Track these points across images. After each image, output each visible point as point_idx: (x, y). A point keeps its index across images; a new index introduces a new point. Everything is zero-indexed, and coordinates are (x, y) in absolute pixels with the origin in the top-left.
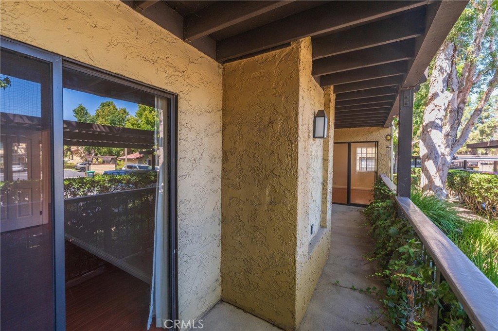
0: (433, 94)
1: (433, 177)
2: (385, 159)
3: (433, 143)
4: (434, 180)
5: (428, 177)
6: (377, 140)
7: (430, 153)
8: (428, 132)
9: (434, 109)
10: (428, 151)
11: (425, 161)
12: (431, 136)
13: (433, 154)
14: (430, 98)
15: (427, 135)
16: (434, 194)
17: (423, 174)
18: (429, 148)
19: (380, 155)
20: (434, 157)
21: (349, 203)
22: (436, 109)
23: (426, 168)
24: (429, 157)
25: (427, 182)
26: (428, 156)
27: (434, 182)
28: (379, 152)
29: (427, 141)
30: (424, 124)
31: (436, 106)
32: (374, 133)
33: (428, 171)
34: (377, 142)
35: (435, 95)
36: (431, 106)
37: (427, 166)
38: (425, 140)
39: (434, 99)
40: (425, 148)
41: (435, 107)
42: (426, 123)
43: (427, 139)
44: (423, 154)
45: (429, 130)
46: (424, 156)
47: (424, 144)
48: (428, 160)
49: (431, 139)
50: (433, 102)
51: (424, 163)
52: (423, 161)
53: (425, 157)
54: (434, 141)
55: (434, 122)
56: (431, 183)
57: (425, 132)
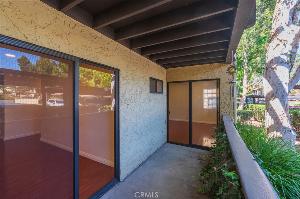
0: (277, 29)
1: (280, 118)
2: (228, 98)
3: (279, 80)
4: (281, 121)
5: (275, 117)
6: (218, 77)
7: (275, 91)
8: (273, 69)
9: (279, 45)
10: (274, 89)
11: (270, 99)
12: (277, 73)
13: (279, 92)
14: (273, 34)
15: (272, 72)
16: (281, 136)
17: (268, 114)
18: (275, 86)
19: (222, 94)
20: (281, 95)
21: (191, 145)
22: (281, 44)
23: (272, 107)
24: (275, 95)
25: (273, 122)
26: (273, 94)
27: (281, 123)
28: (221, 91)
29: (272, 79)
30: (268, 61)
31: (281, 41)
32: (215, 70)
33: (274, 110)
34: (219, 79)
35: (280, 30)
36: (275, 42)
37: (273, 106)
38: (270, 78)
39: (279, 34)
40: (270, 86)
41: (280, 43)
42: (270, 59)
43: (272, 76)
44: (268, 92)
45: (273, 67)
46: (268, 94)
47: (269, 82)
48: (274, 99)
49: (277, 76)
50: (277, 37)
51: (269, 102)
52: (268, 99)
53: (270, 96)
54: (280, 78)
55: (279, 57)
56: (278, 124)
57: (270, 69)
